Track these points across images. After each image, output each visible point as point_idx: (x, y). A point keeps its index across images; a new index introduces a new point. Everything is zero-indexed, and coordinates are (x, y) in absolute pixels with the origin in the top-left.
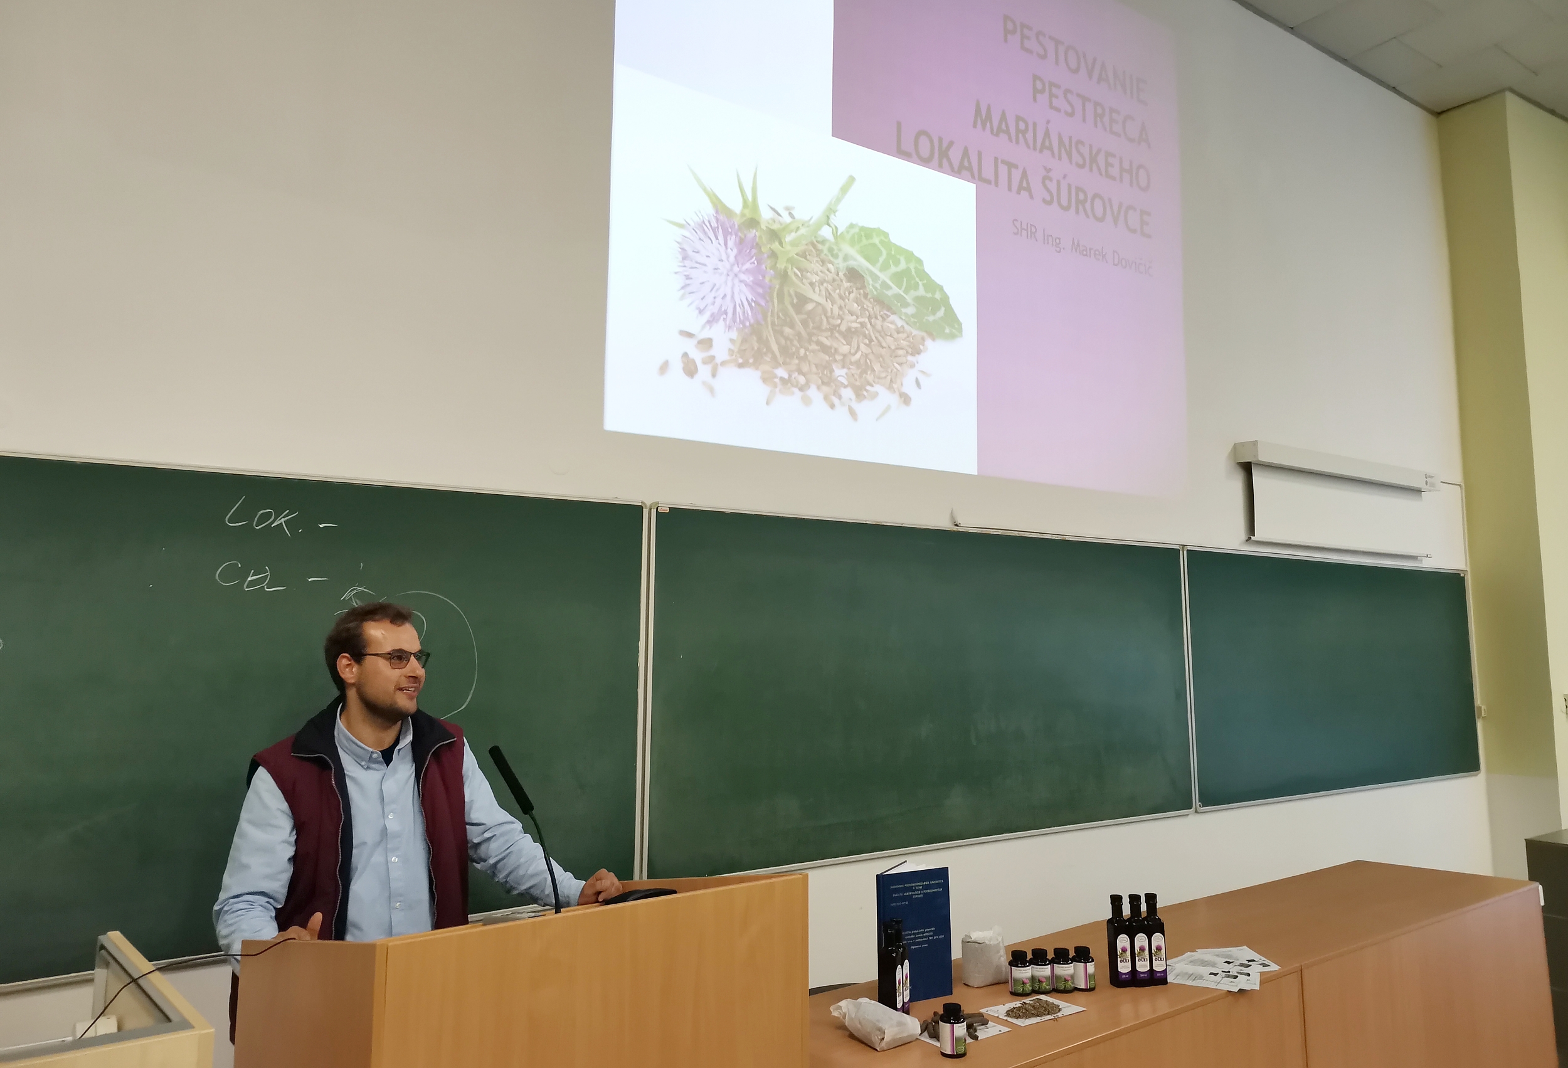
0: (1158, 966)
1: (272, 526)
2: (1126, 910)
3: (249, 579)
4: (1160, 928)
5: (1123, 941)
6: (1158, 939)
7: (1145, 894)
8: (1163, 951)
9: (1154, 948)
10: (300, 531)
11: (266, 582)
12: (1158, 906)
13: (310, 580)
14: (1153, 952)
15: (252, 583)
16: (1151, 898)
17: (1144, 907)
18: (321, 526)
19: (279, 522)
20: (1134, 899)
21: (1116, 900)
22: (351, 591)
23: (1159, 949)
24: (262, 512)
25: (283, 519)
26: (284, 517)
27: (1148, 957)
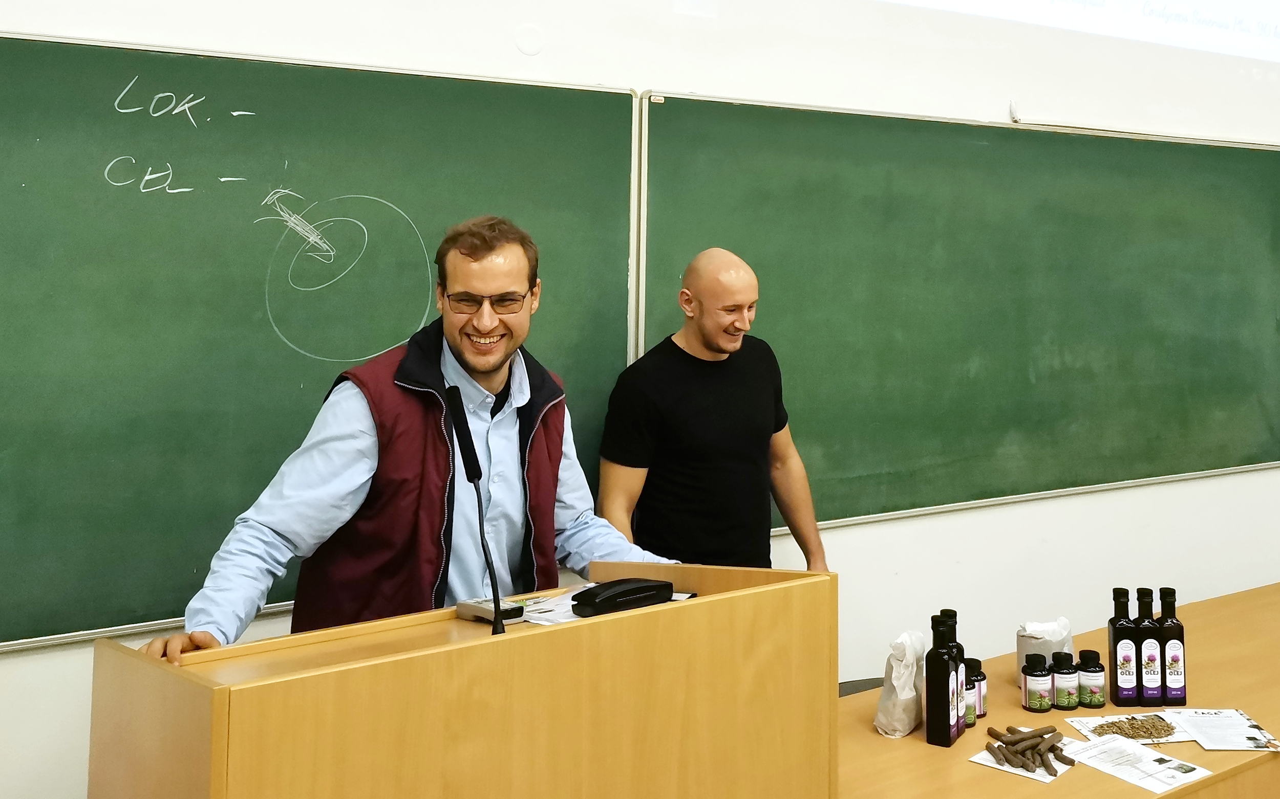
0: (1173, 681)
1: (174, 113)
2: (1133, 612)
3: (147, 178)
4: (1178, 633)
5: (1126, 648)
6: (1173, 647)
7: (1161, 590)
8: (1181, 663)
9: (1168, 659)
10: (208, 120)
11: (168, 182)
12: (1177, 604)
13: (223, 180)
14: (1167, 663)
15: (149, 184)
16: (1168, 595)
17: (1157, 608)
18: (235, 114)
19: (182, 108)
20: (1145, 595)
21: (1120, 596)
22: (274, 194)
23: (1175, 660)
24: (161, 95)
25: (187, 106)
26: (187, 103)
27: (1159, 669)
